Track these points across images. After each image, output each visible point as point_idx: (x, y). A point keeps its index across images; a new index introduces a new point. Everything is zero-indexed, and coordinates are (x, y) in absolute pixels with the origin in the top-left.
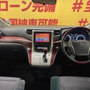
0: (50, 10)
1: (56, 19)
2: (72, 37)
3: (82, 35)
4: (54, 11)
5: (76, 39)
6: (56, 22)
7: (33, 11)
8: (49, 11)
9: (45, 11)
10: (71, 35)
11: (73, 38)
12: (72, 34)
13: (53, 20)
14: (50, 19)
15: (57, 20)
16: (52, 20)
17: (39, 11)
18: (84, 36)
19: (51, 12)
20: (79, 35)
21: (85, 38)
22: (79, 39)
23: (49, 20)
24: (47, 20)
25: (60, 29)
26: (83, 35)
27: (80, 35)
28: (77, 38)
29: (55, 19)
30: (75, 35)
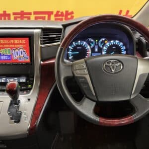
2: (92, 46)
3: (117, 41)
5: (104, 53)
6: (69, 17)
10: (89, 43)
11: (96, 50)
12: (92, 40)
13: (64, 13)
14: (58, 12)
15: (72, 13)
16: (62, 13)
18: (121, 44)
20: (109, 40)
21: (124, 48)
22: (110, 51)
23: (55, 13)
24: (51, 13)
25: (61, 27)
26: (120, 41)
27: (112, 41)
28: (104, 48)
29: (67, 12)
30: (101, 40)
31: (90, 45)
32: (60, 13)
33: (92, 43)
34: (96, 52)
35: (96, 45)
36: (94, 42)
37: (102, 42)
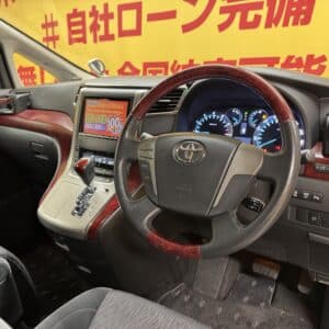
0: (292, 19)
1: (316, 56)
2: (237, 123)
4: (306, 21)
5: (256, 138)
6: (315, 67)
7: (222, 27)
8: (286, 24)
9: (268, 25)
10: (231, 117)
11: (244, 131)
12: (237, 112)
13: (304, 59)
14: (290, 58)
15: (323, 58)
16: (300, 59)
17: (244, 25)
19: (295, 23)
24: (276, 60)
28: (258, 128)
30: (255, 113)
31: (233, 122)
32: (293, 61)
33: (237, 117)
34: (243, 136)
35: (243, 121)
36: (241, 116)
37: (255, 118)
